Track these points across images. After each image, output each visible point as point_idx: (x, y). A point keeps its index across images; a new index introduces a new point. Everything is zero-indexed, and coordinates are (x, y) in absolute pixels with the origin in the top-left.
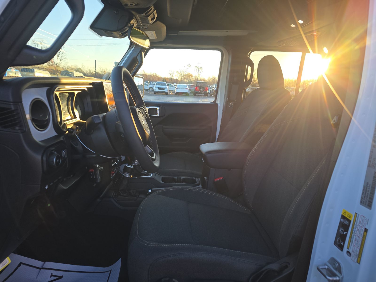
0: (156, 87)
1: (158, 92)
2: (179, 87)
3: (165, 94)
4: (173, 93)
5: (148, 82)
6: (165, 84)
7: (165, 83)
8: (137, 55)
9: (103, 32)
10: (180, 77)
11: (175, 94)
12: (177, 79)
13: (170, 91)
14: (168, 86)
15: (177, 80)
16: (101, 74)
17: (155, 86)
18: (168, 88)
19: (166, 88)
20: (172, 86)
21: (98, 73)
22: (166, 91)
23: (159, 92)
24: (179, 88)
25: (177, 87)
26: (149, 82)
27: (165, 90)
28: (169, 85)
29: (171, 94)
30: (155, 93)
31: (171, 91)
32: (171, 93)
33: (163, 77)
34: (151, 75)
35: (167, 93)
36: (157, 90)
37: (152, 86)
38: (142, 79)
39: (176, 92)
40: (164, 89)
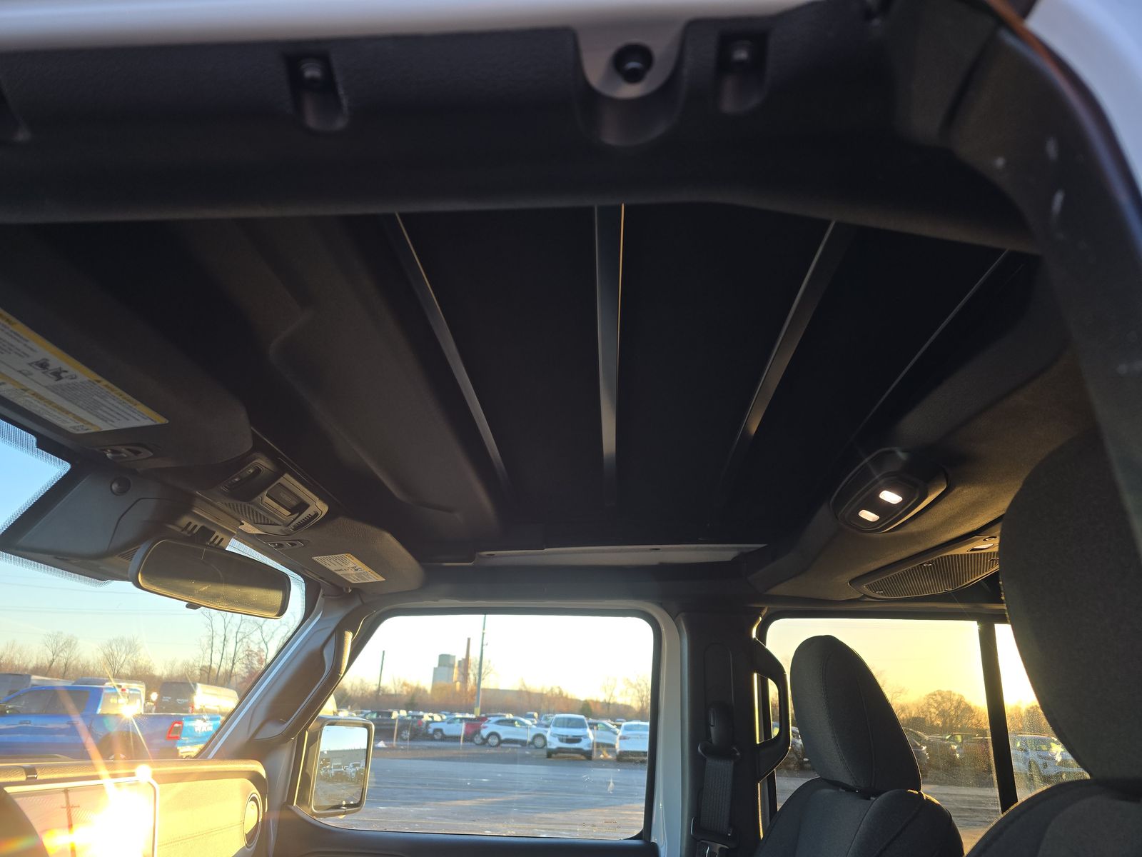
0: (553, 735)
1: (560, 750)
2: (628, 733)
3: (583, 758)
4: (608, 752)
5: (533, 717)
6: (580, 724)
7: (581, 720)
8: (321, 642)
9: (125, 560)
10: (638, 699)
11: (615, 757)
12: (628, 703)
13: (598, 745)
14: (591, 728)
15: (628, 708)
16: (393, 692)
17: (549, 730)
18: (591, 737)
19: (586, 737)
20: (608, 729)
21: (383, 691)
22: (586, 748)
23: (563, 752)
24: (629, 738)
25: (620, 732)
26: (536, 715)
27: (583, 745)
28: (596, 724)
29: (602, 756)
30: (550, 754)
31: (604, 745)
32: (601, 753)
33: (583, 699)
34: (545, 692)
35: (588, 755)
36: (554, 744)
37: (541, 730)
38: (365, 731)
39: (618, 750)
40: (577, 740)
